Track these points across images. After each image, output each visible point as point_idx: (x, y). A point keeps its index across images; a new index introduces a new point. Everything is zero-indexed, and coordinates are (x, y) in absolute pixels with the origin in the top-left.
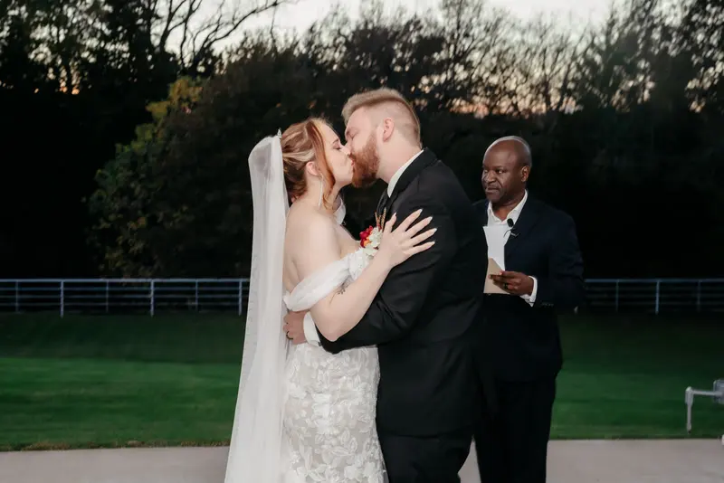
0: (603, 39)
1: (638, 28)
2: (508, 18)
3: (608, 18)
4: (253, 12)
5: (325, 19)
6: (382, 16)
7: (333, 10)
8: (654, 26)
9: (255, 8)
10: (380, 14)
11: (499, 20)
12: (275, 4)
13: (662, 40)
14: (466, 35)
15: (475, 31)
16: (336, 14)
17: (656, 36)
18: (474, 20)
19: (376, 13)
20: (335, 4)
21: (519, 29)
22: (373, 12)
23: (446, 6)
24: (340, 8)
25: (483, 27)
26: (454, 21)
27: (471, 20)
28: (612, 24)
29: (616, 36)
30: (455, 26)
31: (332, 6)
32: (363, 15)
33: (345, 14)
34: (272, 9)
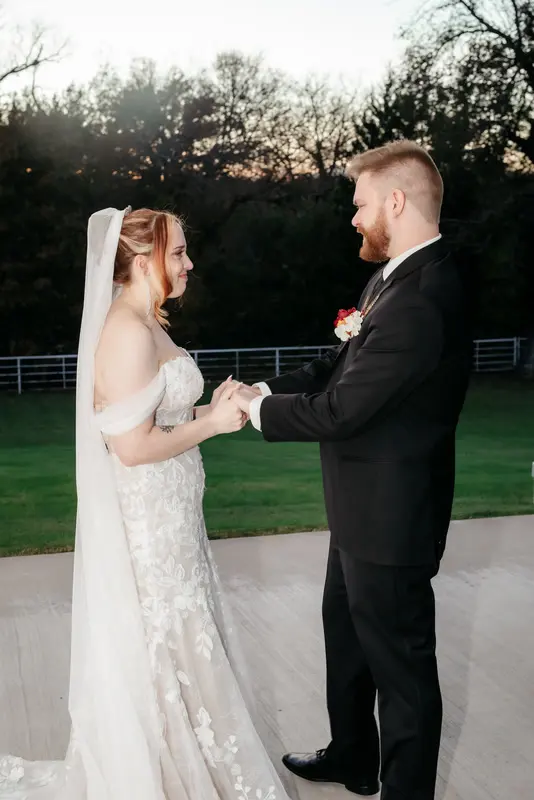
0: (382, 101)
1: (414, 89)
2: (285, 79)
3: (387, 78)
4: (13, 71)
5: (95, 79)
6: (155, 76)
7: (102, 70)
8: (430, 87)
9: (14, 66)
10: (152, 73)
11: (276, 81)
12: (36, 63)
13: (439, 102)
14: (242, 97)
15: (252, 93)
16: (105, 74)
17: (432, 96)
18: (250, 82)
19: (148, 73)
20: (104, 64)
21: (296, 91)
22: (144, 71)
23: (220, 67)
24: (110, 67)
25: (259, 89)
26: (229, 82)
27: (246, 82)
28: (389, 86)
29: (394, 97)
30: (230, 88)
31: (101, 66)
32: (134, 76)
33: (115, 74)
34: (32, 68)
